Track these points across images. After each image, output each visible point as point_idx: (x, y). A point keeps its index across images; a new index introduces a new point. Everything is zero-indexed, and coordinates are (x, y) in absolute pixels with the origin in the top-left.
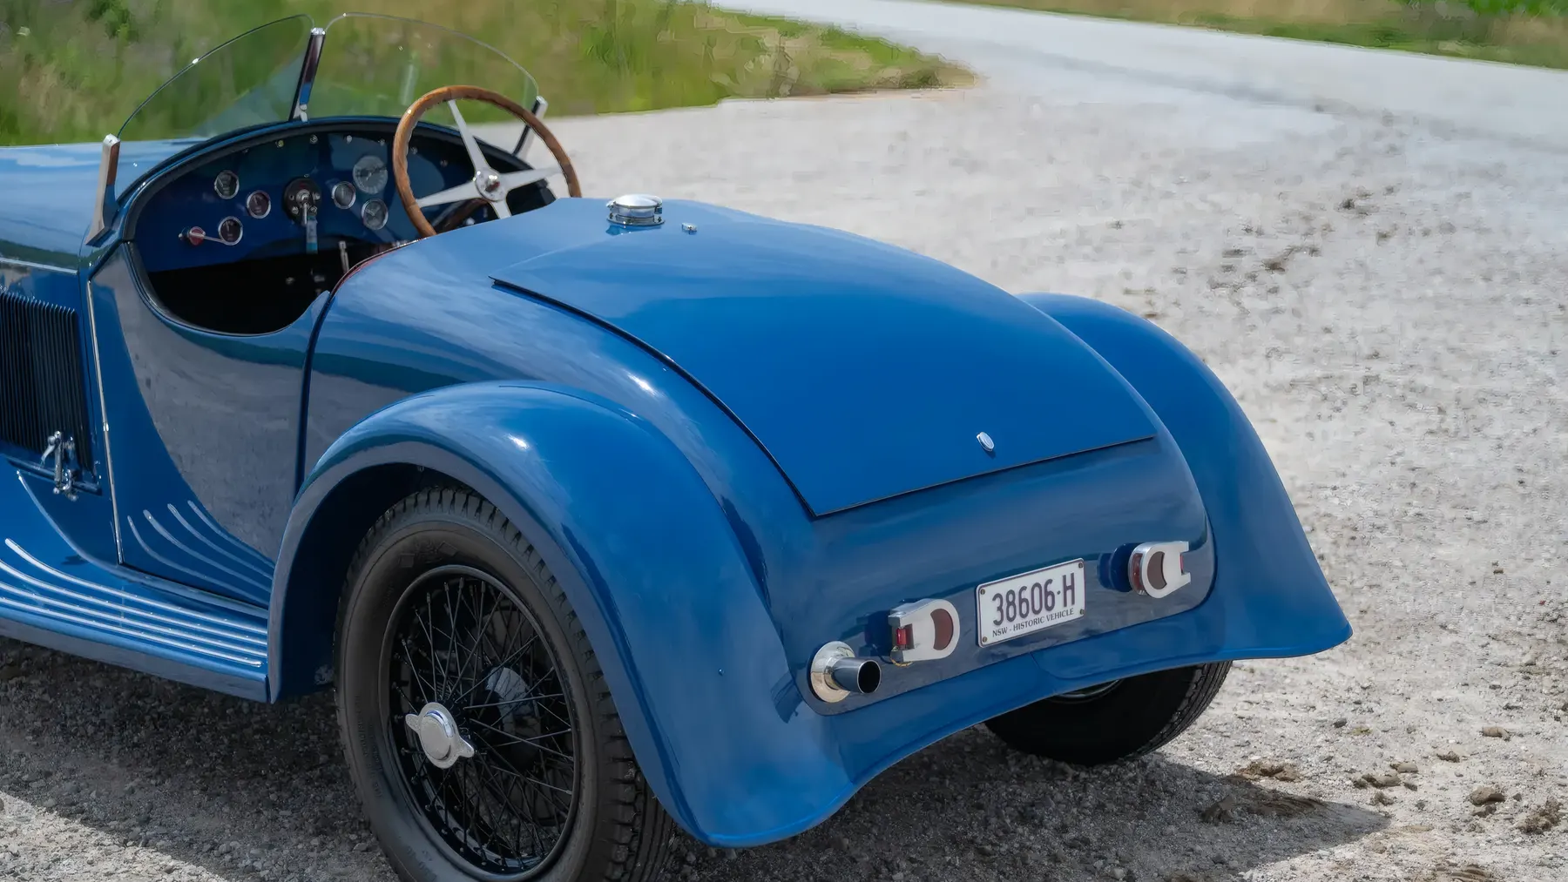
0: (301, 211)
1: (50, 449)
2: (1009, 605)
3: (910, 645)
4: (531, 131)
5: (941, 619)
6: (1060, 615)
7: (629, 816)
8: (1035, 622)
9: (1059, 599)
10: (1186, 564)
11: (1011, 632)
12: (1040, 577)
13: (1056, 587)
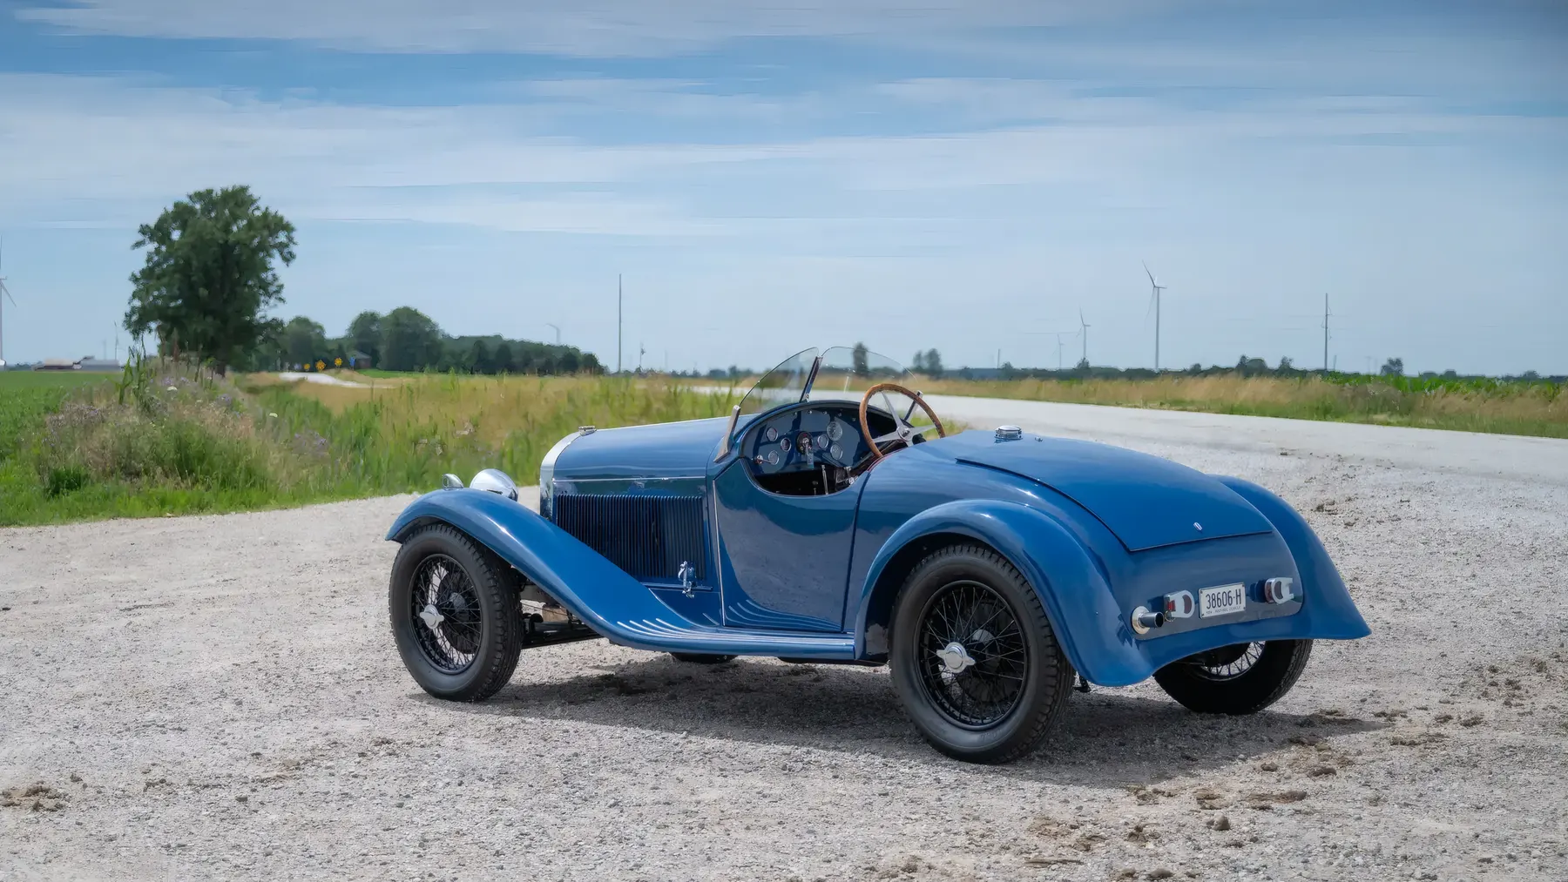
0: (805, 448)
1: (682, 570)
2: (1214, 600)
3: (1174, 610)
4: (916, 404)
5: (1186, 599)
6: (1235, 608)
7: (1053, 682)
8: (1224, 610)
9: (1234, 600)
10: (1292, 589)
11: (1214, 612)
12: (1226, 589)
13: (1233, 595)
